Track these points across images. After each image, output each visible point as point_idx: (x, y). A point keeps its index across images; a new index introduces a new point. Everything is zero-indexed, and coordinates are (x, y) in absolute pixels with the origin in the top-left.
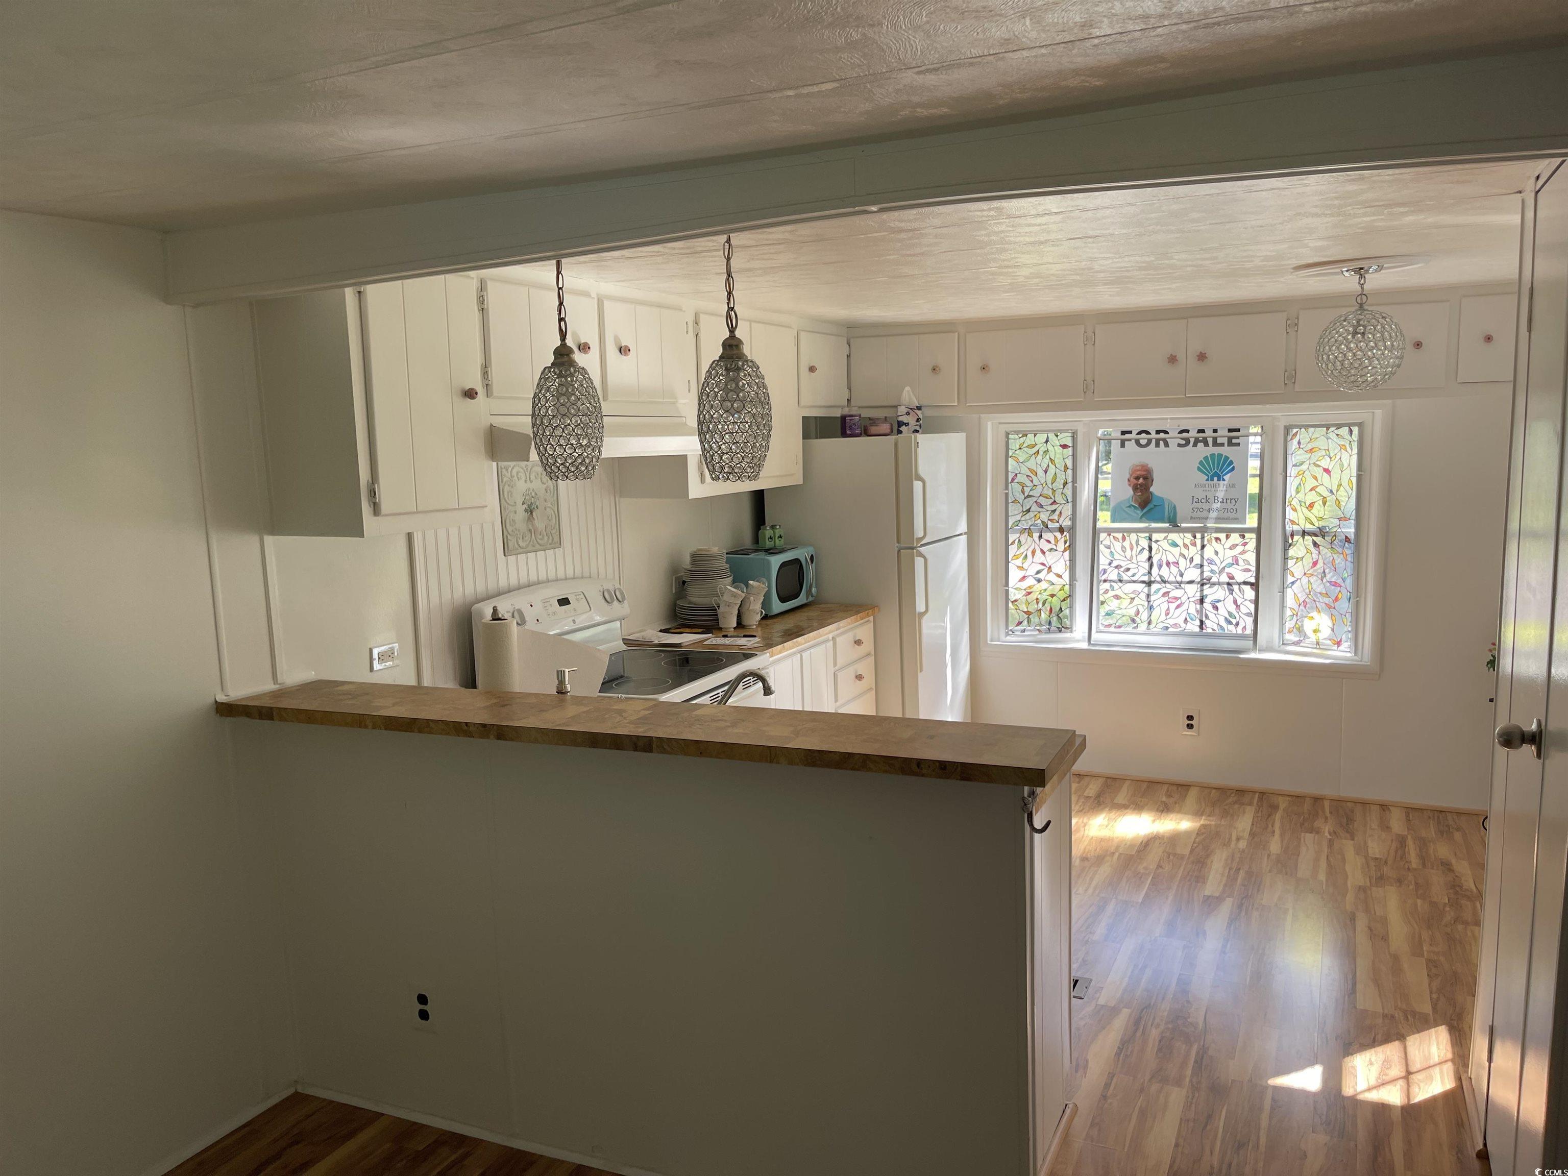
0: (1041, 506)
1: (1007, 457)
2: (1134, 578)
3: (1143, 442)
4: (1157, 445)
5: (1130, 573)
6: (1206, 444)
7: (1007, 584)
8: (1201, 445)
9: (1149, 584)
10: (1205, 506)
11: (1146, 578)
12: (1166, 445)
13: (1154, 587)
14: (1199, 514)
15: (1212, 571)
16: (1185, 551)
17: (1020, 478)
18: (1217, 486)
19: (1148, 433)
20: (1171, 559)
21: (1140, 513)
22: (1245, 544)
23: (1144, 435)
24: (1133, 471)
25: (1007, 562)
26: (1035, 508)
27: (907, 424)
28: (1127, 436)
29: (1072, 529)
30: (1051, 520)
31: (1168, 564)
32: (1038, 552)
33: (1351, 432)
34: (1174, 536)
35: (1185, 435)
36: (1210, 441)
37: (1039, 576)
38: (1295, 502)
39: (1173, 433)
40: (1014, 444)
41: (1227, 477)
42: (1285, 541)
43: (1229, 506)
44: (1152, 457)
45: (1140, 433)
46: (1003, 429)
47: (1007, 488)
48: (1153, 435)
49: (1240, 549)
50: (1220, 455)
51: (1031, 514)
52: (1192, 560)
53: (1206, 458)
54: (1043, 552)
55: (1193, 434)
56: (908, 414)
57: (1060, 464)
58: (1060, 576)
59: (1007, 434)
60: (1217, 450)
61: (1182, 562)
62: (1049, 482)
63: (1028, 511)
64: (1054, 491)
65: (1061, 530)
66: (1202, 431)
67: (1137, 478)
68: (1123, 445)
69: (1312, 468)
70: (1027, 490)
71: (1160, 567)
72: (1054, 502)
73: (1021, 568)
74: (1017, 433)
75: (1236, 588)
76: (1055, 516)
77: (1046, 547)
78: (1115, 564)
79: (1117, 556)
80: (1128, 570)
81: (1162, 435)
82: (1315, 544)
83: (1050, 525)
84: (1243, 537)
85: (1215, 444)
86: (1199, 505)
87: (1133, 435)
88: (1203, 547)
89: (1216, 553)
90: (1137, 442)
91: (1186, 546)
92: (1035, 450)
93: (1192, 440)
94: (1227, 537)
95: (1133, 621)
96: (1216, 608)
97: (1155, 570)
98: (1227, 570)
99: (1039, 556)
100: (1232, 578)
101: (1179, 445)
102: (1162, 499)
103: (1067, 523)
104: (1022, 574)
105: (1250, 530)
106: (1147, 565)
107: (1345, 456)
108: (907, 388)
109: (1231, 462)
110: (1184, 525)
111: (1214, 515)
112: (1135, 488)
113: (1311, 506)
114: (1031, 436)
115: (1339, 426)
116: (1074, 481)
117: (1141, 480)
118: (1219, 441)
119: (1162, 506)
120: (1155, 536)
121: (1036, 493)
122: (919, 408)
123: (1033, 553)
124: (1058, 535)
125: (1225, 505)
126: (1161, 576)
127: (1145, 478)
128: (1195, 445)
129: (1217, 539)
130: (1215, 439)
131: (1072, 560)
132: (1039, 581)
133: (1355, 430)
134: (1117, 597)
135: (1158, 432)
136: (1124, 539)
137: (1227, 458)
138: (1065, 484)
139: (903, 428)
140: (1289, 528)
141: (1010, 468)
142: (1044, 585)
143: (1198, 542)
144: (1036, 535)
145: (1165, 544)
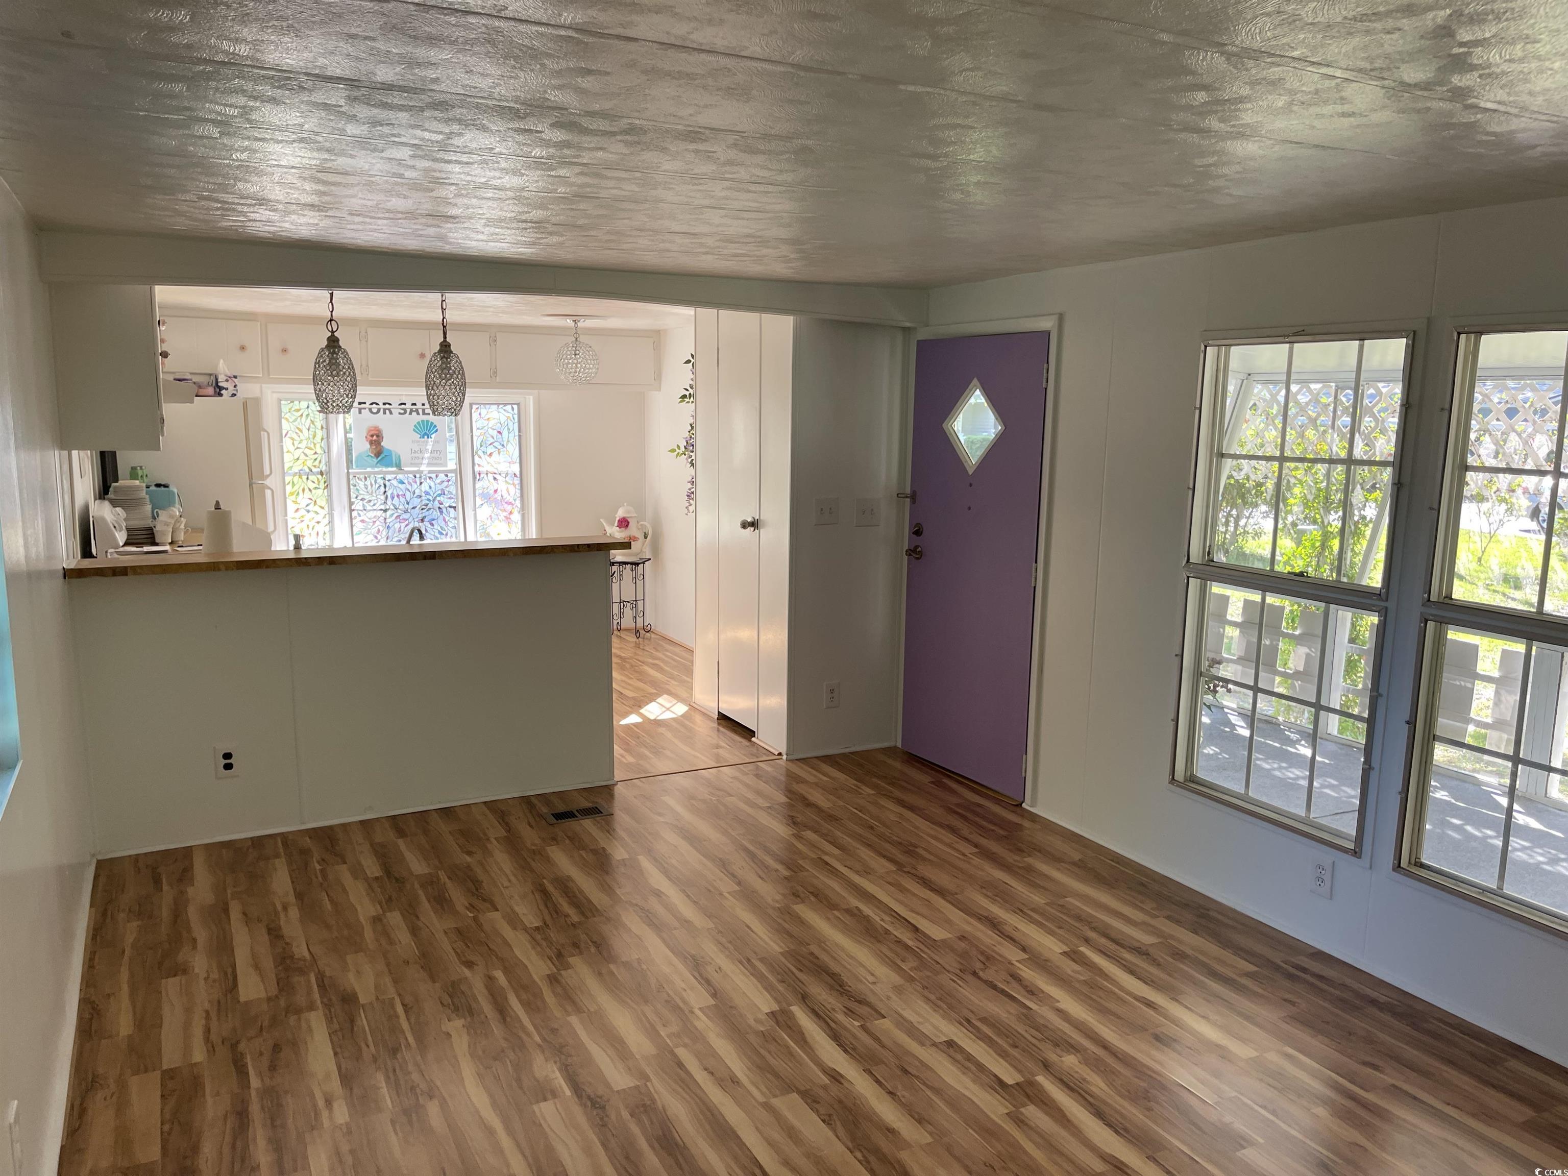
0: (306, 455)
1: (280, 418)
2: (375, 508)
3: (375, 410)
4: (385, 413)
5: (372, 504)
6: (418, 414)
7: (286, 515)
8: (414, 414)
9: (385, 511)
10: (420, 455)
11: (383, 507)
12: (391, 413)
13: (389, 513)
14: (416, 461)
15: (429, 500)
16: (409, 487)
17: (290, 434)
18: (427, 442)
19: (377, 404)
20: (400, 493)
21: (375, 460)
22: (448, 481)
23: (374, 405)
24: (369, 431)
25: (285, 498)
26: (303, 457)
27: (227, 389)
28: (363, 406)
29: (329, 472)
30: (315, 466)
31: (398, 496)
32: (307, 490)
33: (513, 409)
34: (400, 476)
35: (403, 406)
36: (420, 411)
37: (308, 508)
38: (480, 453)
39: (395, 405)
40: (285, 408)
41: (433, 436)
42: (474, 478)
43: (435, 455)
44: (381, 421)
45: (372, 404)
46: (275, 396)
47: (281, 441)
48: (381, 406)
49: (446, 484)
50: (428, 421)
51: (300, 462)
52: (414, 493)
53: (418, 423)
54: (310, 490)
55: (408, 406)
56: (227, 381)
57: (319, 425)
58: (323, 508)
59: (280, 400)
60: (425, 418)
61: (408, 494)
62: (311, 437)
63: (298, 459)
64: (315, 444)
65: (322, 473)
66: (415, 404)
67: (372, 436)
68: (360, 413)
69: (490, 431)
70: (296, 443)
71: (393, 498)
72: (316, 453)
73: (295, 502)
74: (286, 400)
75: (444, 510)
76: (317, 463)
77: (312, 486)
78: (360, 498)
79: (361, 492)
80: (370, 501)
81: (387, 406)
82: (495, 479)
83: (314, 470)
84: (447, 476)
85: (424, 413)
86: (416, 455)
87: (367, 405)
88: (421, 483)
89: (430, 487)
90: (370, 410)
91: (410, 483)
92: (300, 413)
93: (408, 411)
94: (437, 476)
95: (376, 537)
96: (432, 525)
97: (389, 501)
98: (438, 498)
99: (307, 494)
100: (441, 504)
101: (400, 413)
102: (390, 451)
103: (324, 469)
104: (297, 506)
105: (451, 471)
106: (383, 497)
107: (511, 424)
108: (222, 361)
109: (435, 426)
110: (406, 469)
111: (426, 461)
112: (371, 443)
113: (491, 455)
114: (296, 403)
115: (505, 404)
116: (328, 437)
117: (375, 437)
118: (427, 411)
119: (391, 455)
120: (388, 477)
121: (303, 445)
122: (235, 377)
123: (303, 490)
124: (320, 477)
125: (433, 455)
126: (394, 505)
127: (378, 436)
128: (410, 413)
129: (430, 478)
130: (424, 410)
131: (330, 496)
132: (308, 511)
133: (515, 407)
134: (363, 521)
135: (384, 404)
136: (366, 479)
137: (432, 423)
138: (322, 439)
139: (223, 392)
140: (477, 469)
141: (284, 427)
142: (312, 514)
143: (418, 480)
144: (304, 477)
145: (395, 482)
